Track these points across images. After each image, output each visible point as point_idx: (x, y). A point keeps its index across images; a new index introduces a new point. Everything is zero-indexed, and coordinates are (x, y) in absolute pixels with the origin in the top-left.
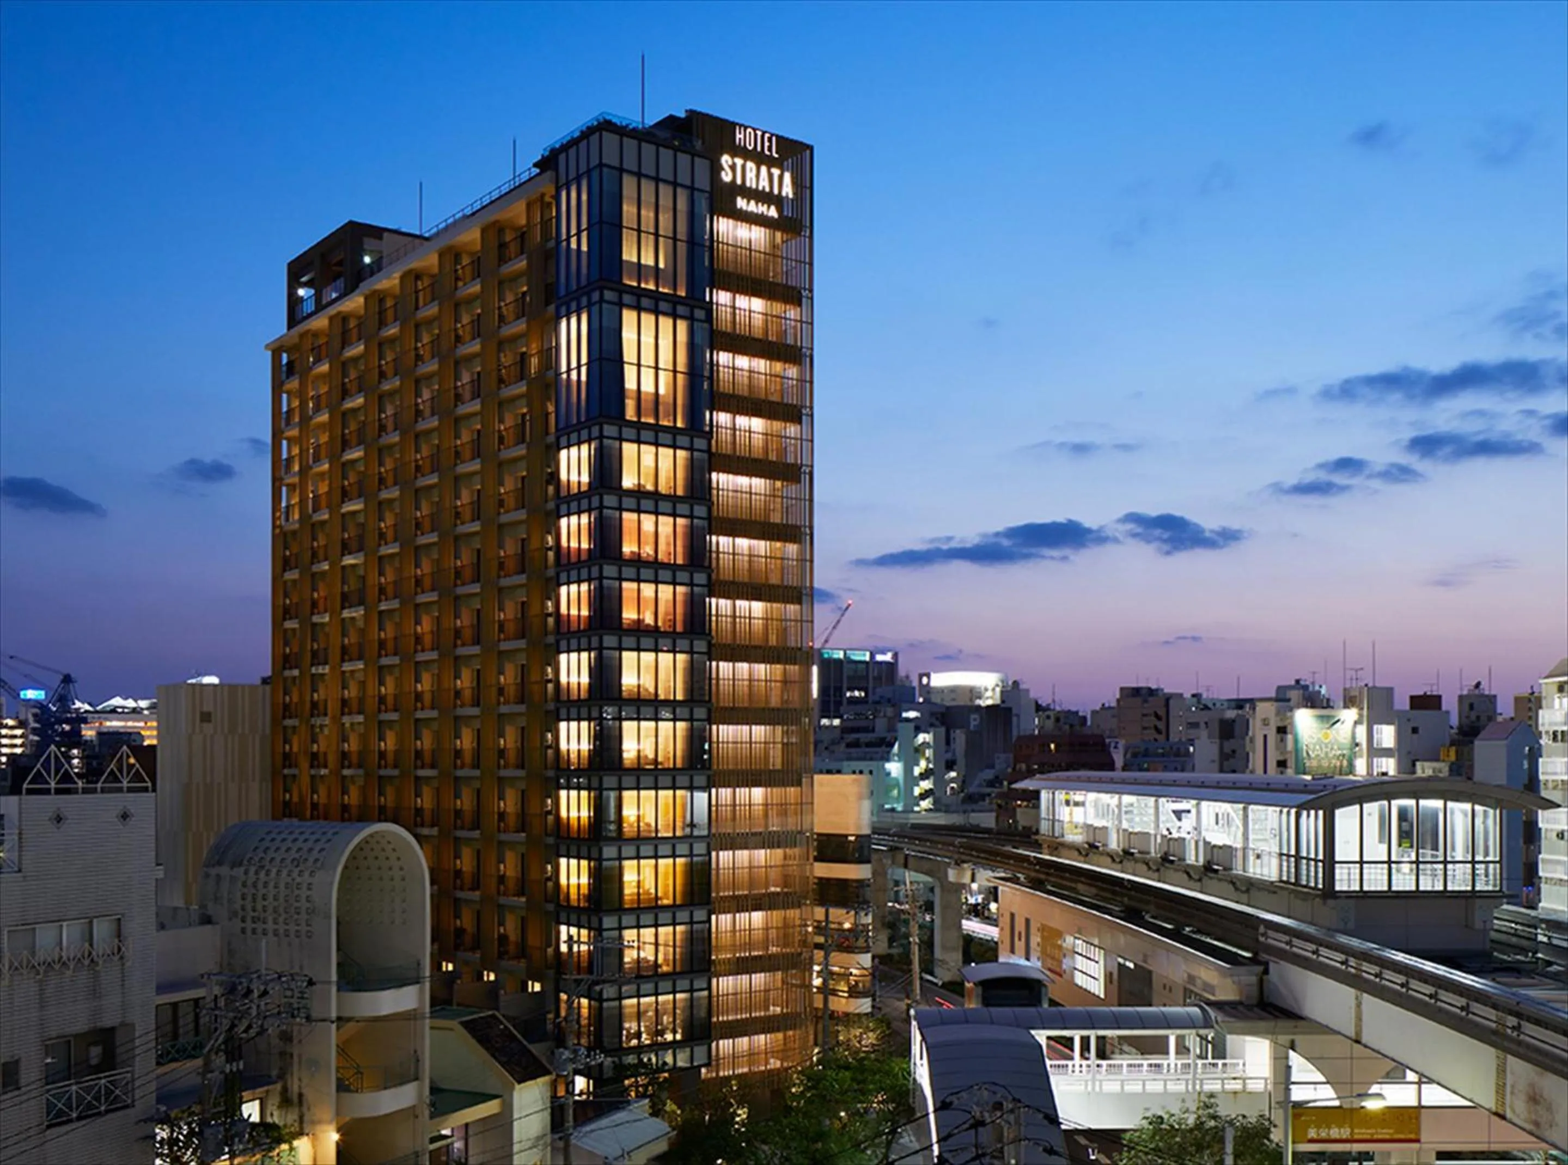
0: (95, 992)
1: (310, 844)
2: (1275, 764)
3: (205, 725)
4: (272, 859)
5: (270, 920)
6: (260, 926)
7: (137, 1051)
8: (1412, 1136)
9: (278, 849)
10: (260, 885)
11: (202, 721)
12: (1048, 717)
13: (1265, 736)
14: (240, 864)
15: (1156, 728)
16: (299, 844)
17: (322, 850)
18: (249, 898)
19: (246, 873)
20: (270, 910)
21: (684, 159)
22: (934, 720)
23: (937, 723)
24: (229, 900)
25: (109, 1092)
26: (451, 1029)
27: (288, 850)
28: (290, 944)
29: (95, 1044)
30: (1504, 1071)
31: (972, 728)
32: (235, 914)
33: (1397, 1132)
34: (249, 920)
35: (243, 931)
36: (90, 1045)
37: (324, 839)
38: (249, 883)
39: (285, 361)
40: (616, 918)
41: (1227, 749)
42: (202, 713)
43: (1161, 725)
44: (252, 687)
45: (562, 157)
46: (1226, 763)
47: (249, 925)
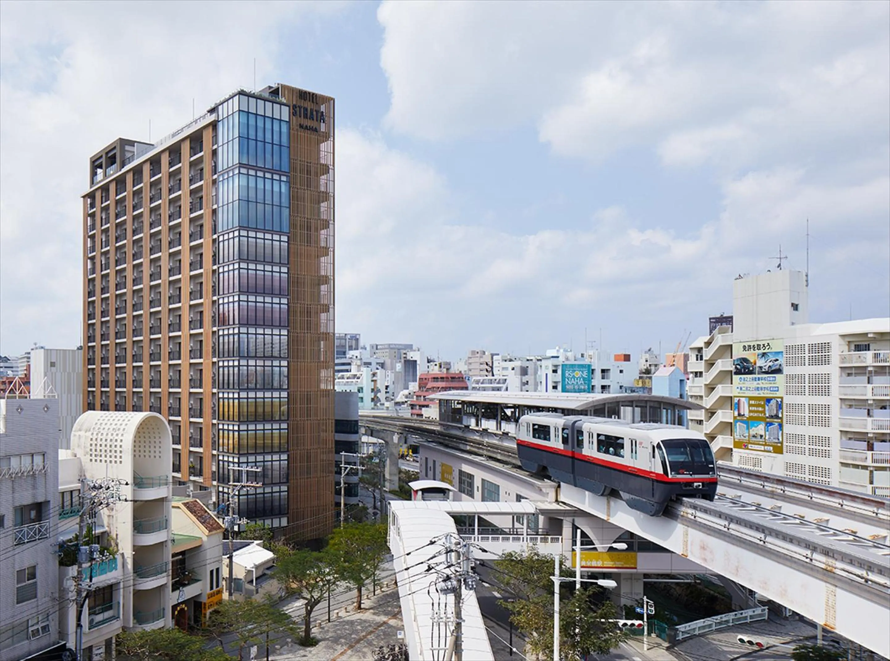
0: (34, 487)
1: (120, 422)
2: (551, 387)
3: (52, 368)
4: (104, 429)
5: (103, 456)
6: (99, 458)
7: (51, 515)
8: (633, 566)
9: (106, 424)
10: (99, 440)
11: (51, 366)
12: (436, 365)
13: (547, 374)
14: (90, 431)
15: (487, 371)
16: (115, 422)
17: (126, 425)
18: (94, 445)
19: (92, 434)
20: (103, 451)
21: (276, 106)
22: (378, 367)
23: (379, 368)
24: (84, 447)
25: (40, 531)
26: (178, 507)
27: (111, 424)
28: (112, 467)
29: (32, 509)
30: (687, 535)
31: (397, 370)
32: (87, 453)
33: (625, 564)
34: (93, 456)
35: (91, 460)
36: (30, 510)
37: (127, 420)
38: (94, 439)
39: (89, 202)
40: (254, 457)
41: (524, 381)
42: (51, 363)
43: (489, 369)
44: (73, 351)
45: (220, 107)
46: (523, 387)
47: (94, 458)
